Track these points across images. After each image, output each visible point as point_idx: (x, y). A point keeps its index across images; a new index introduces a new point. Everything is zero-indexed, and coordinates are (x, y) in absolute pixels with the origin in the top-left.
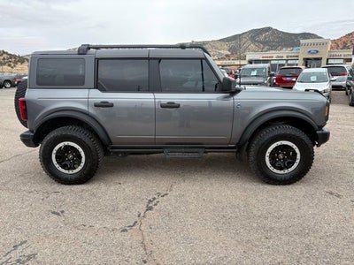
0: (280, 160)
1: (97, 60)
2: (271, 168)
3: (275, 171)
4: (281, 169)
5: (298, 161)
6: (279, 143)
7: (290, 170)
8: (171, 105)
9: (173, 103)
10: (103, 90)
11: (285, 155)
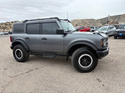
0: (84, 62)
1: (27, 24)
2: (80, 65)
3: (82, 66)
4: (84, 66)
5: (91, 63)
6: (85, 55)
7: (88, 66)
8: (45, 39)
9: (45, 38)
10: (28, 34)
11: (87, 60)
